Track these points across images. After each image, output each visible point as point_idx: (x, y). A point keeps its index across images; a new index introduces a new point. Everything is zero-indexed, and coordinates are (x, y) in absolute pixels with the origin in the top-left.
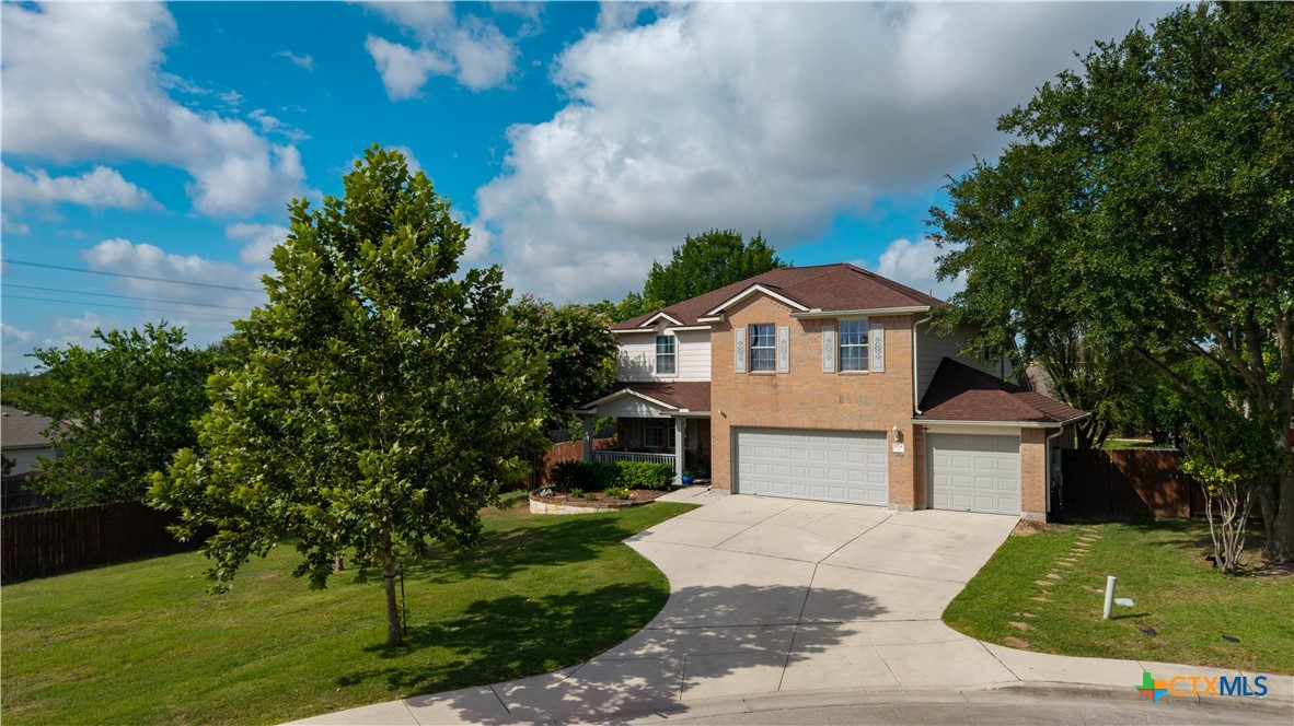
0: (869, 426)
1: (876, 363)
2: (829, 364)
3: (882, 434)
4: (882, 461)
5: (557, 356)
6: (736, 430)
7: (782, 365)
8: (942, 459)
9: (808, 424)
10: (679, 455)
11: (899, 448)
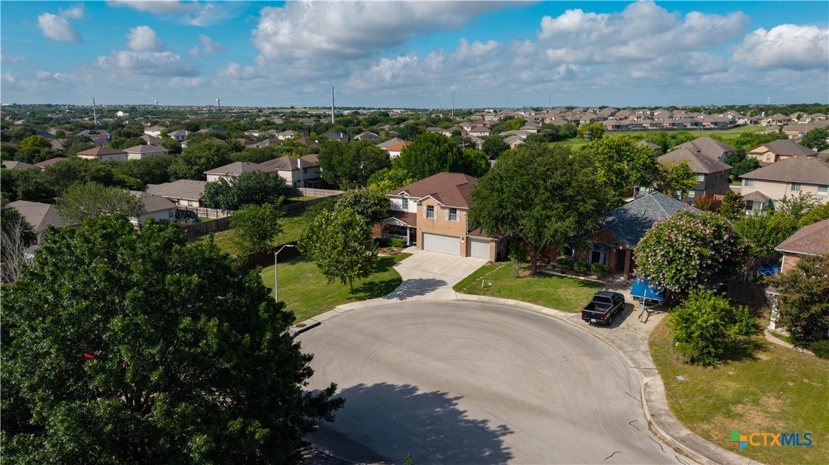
0: (456, 235)
1: (458, 220)
2: (447, 219)
3: (459, 238)
4: (458, 244)
5: (373, 210)
6: (423, 233)
7: (435, 217)
8: (473, 244)
9: (441, 234)
10: (408, 237)
11: (463, 242)
